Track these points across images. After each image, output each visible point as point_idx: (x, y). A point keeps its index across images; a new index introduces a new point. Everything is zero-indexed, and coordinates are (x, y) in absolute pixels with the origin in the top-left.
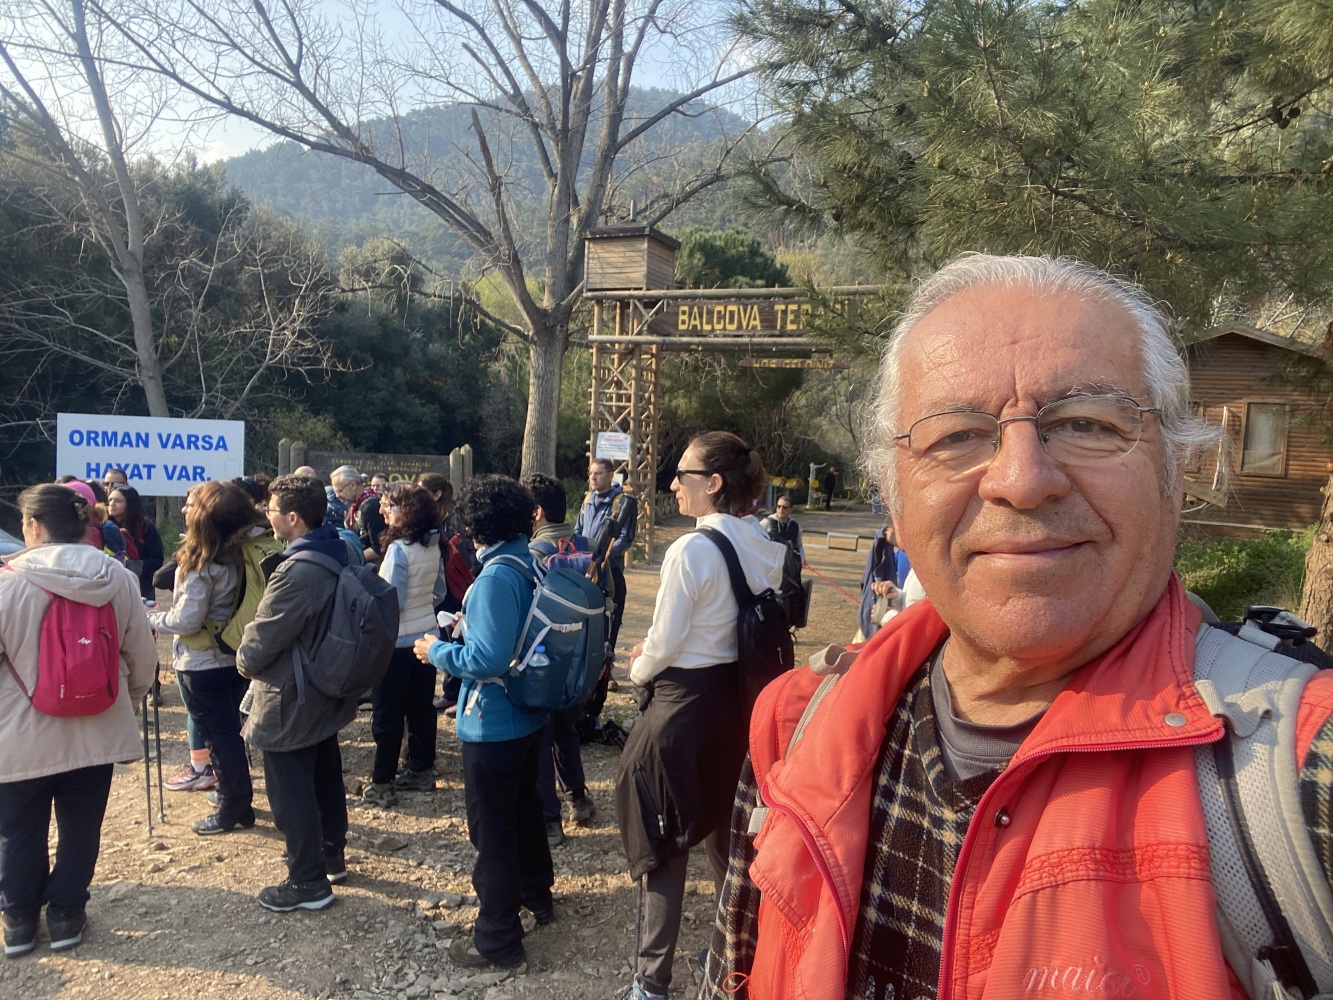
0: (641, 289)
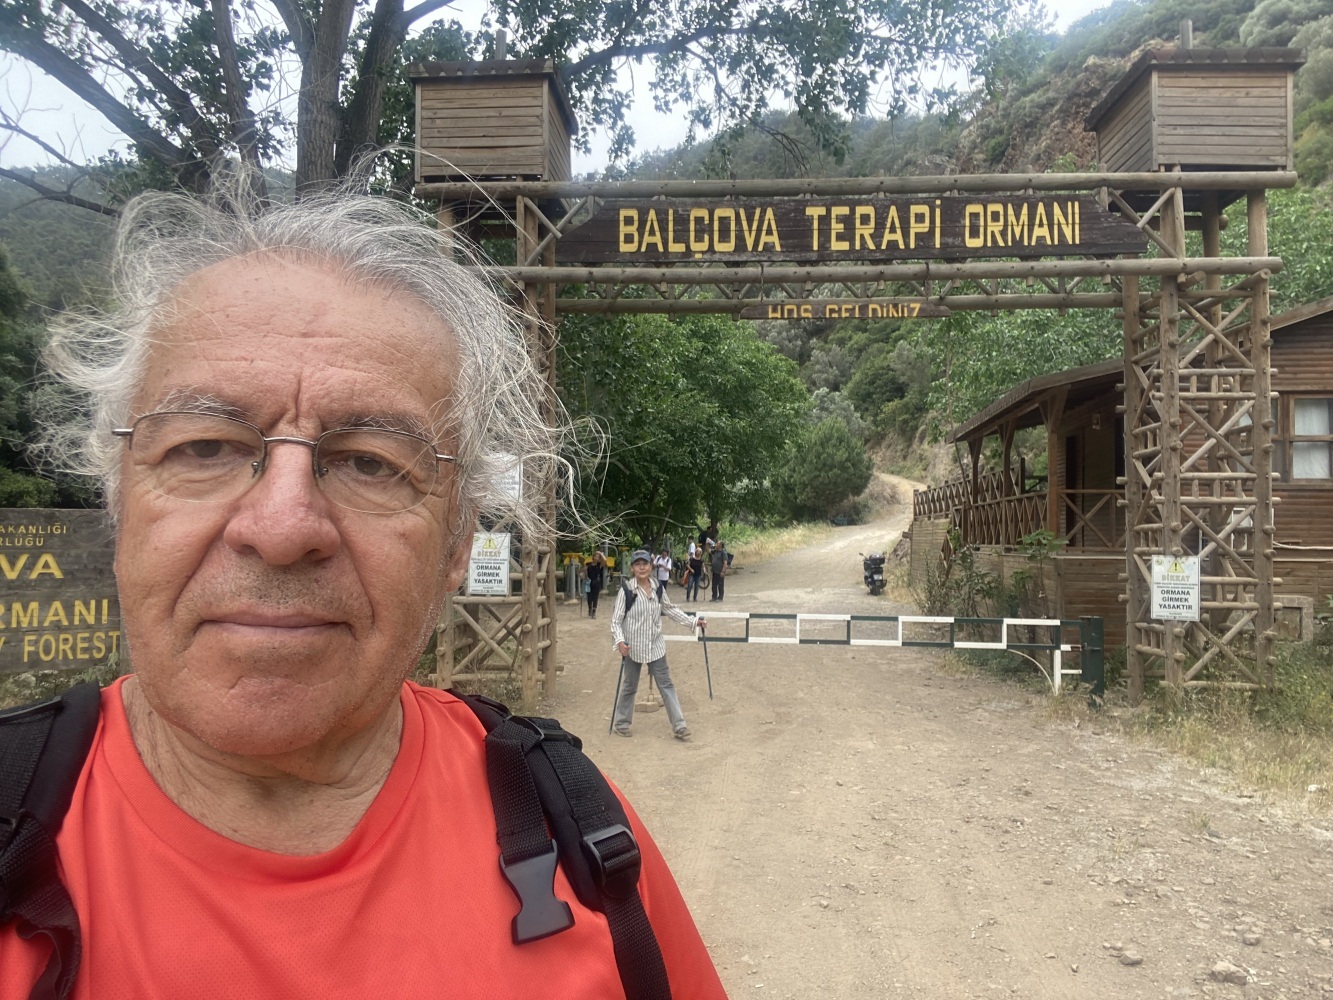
0: (534, 178)
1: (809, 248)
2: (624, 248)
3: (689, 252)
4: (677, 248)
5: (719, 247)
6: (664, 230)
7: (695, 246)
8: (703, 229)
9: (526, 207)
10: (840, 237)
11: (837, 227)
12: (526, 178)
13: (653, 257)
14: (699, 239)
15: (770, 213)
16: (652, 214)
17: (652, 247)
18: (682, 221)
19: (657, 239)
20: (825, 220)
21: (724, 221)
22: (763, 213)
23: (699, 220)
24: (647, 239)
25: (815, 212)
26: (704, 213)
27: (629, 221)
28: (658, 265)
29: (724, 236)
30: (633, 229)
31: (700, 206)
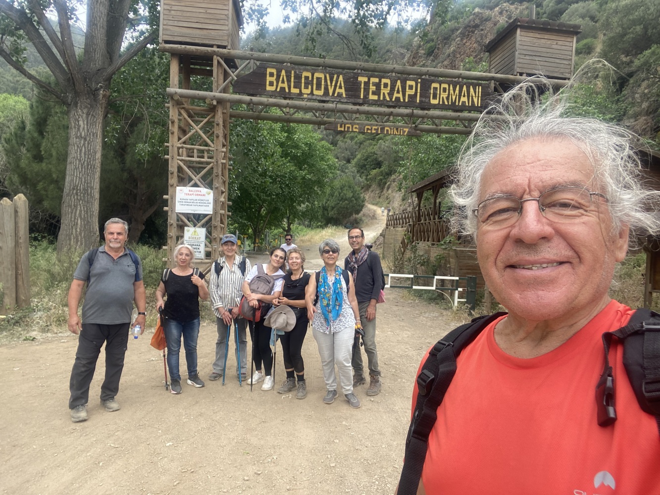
0: (224, 47)
1: (359, 97)
2: (269, 88)
3: (301, 94)
4: (295, 91)
5: (315, 92)
6: (289, 81)
7: (304, 91)
8: (308, 83)
9: (219, 62)
10: (374, 93)
11: (372, 88)
12: (219, 47)
13: (283, 94)
14: (306, 87)
15: (341, 78)
16: (283, 73)
17: (283, 89)
18: (298, 77)
19: (285, 85)
20: (367, 84)
21: (319, 79)
22: (338, 77)
23: (307, 78)
24: (280, 85)
25: (362, 79)
26: (309, 74)
27: (272, 75)
28: (285, 98)
29: (318, 88)
30: (273, 79)
31: (307, 70)
